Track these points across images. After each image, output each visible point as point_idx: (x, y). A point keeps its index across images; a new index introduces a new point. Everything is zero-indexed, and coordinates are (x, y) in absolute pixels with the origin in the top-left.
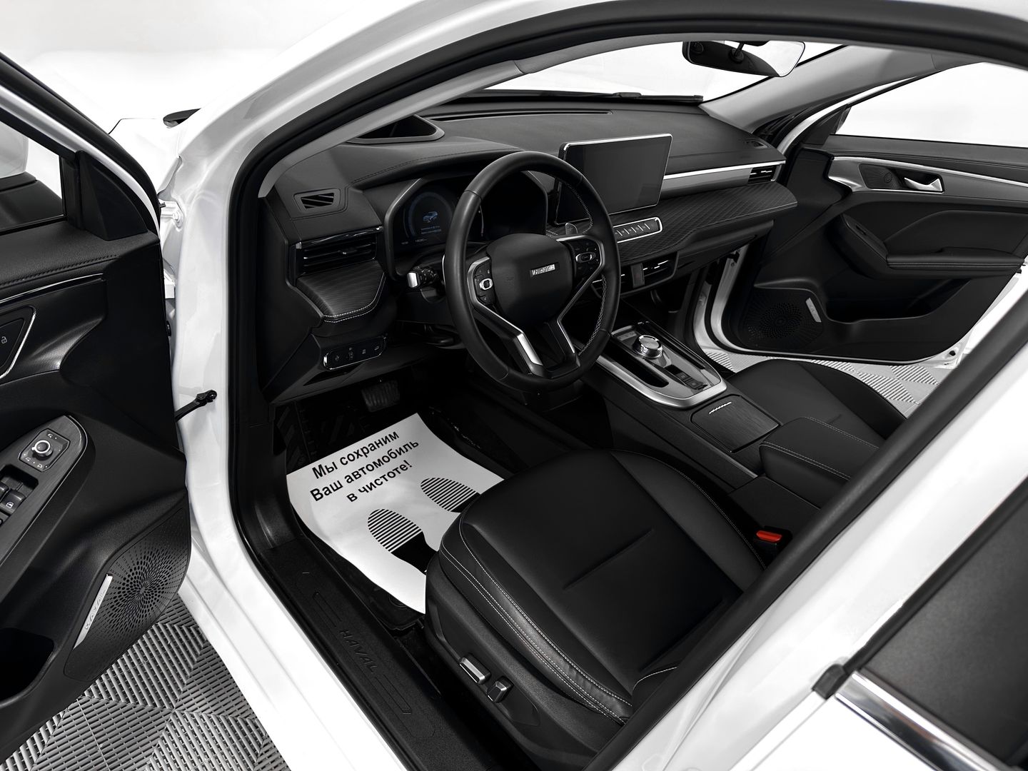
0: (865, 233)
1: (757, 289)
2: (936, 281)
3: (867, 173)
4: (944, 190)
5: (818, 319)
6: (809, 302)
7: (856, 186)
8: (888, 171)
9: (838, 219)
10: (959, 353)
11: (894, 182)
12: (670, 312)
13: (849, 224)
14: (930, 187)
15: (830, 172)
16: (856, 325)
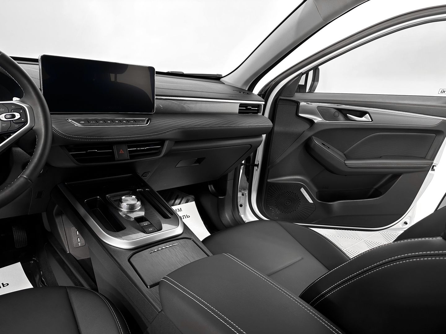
0: (329, 148)
1: (270, 183)
2: (383, 175)
3: (323, 112)
4: (372, 121)
5: (311, 201)
6: (303, 190)
7: (317, 119)
8: (335, 110)
9: (309, 140)
10: (410, 223)
11: (341, 117)
12: (220, 197)
13: (317, 142)
14: (363, 119)
15: (299, 112)
16: (336, 204)
